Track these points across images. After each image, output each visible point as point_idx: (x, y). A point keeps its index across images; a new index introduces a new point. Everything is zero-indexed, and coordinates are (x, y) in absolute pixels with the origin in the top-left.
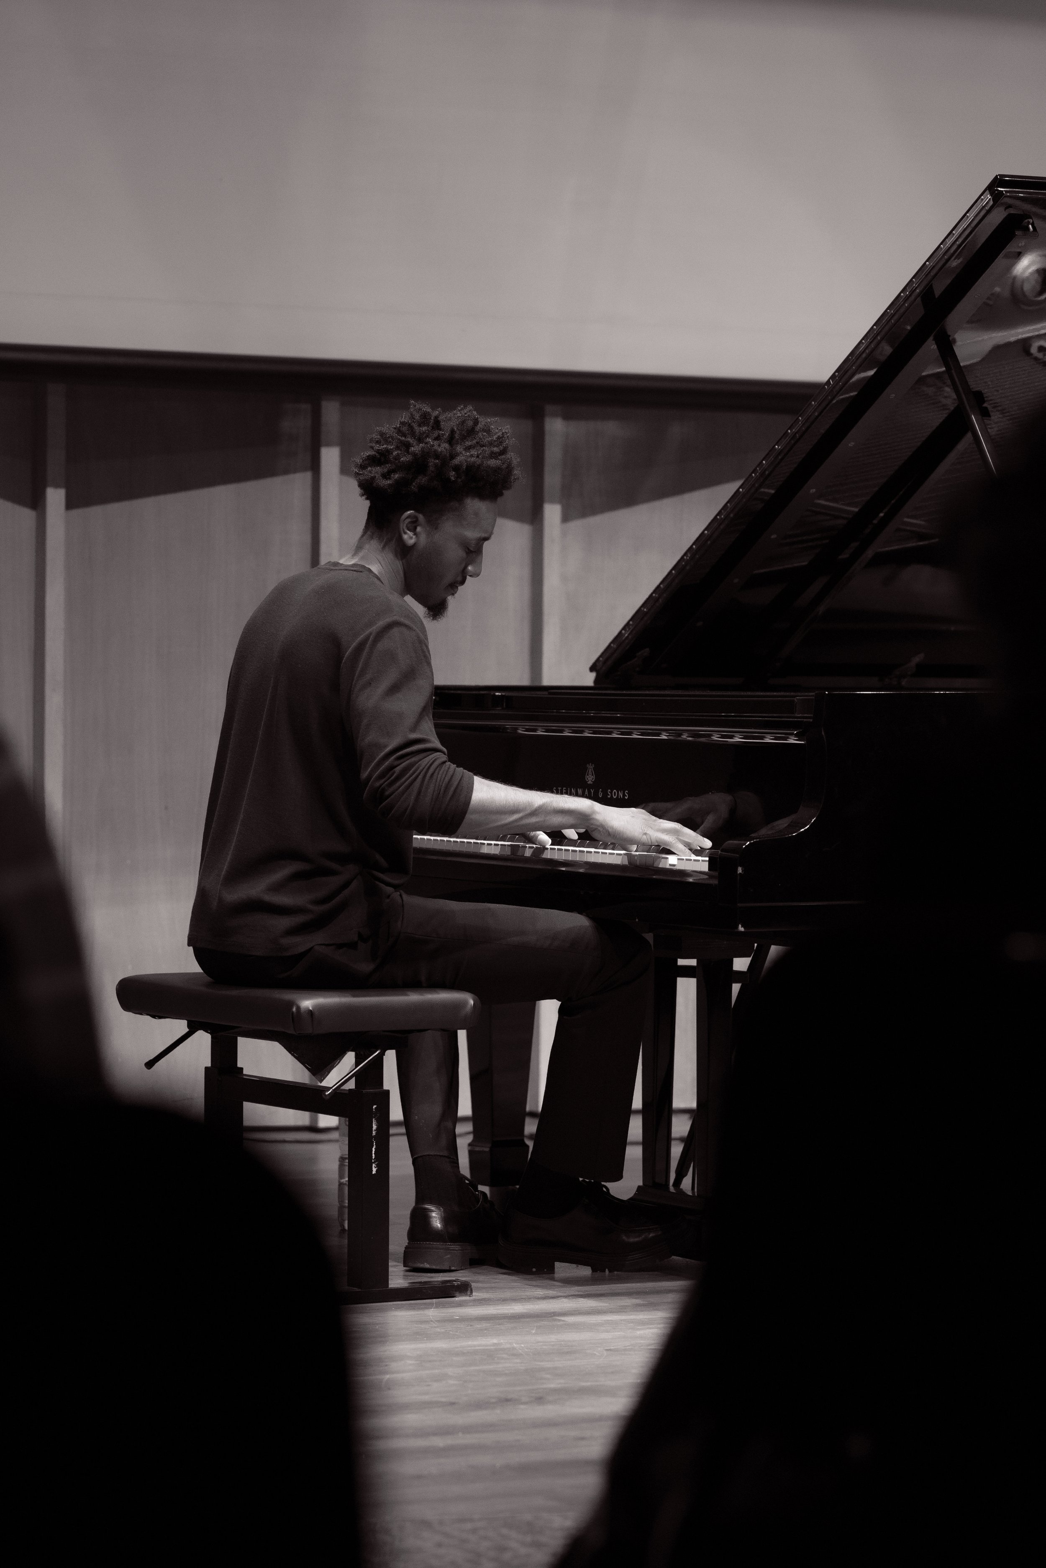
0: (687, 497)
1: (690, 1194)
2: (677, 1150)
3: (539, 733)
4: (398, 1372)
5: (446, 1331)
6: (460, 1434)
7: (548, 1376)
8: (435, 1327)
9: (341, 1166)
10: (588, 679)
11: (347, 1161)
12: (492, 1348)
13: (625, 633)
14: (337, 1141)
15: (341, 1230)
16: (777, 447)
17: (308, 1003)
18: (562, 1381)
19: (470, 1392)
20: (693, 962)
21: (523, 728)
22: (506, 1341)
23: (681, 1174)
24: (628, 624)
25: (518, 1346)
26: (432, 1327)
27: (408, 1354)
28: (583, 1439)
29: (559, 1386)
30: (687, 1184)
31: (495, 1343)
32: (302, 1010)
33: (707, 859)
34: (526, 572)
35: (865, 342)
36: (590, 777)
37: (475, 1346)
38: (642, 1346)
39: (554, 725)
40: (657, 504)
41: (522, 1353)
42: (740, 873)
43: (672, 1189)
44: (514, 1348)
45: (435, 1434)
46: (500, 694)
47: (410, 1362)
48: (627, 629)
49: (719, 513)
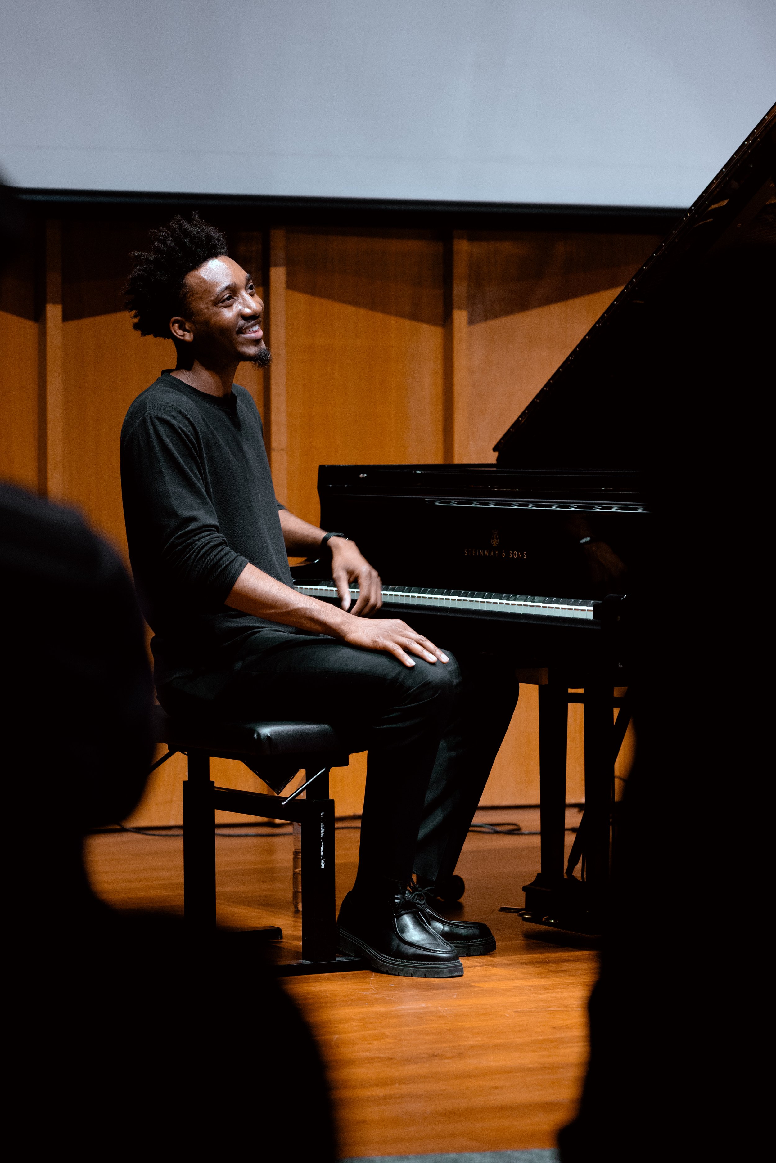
0: (570, 302)
1: (580, 880)
2: (570, 839)
3: (452, 505)
4: (345, 1033)
5: (383, 997)
6: (397, 1085)
7: (467, 1035)
8: (375, 994)
9: (295, 859)
10: (492, 458)
11: (300, 854)
12: (421, 1011)
13: (522, 420)
14: (291, 834)
15: (296, 910)
16: (644, 267)
17: (266, 731)
18: (479, 1039)
19: (404, 1049)
20: (581, 691)
21: (439, 501)
22: (433, 1005)
23: (573, 862)
24: (524, 413)
25: (442, 1009)
26: (372, 994)
27: (353, 1017)
28: (497, 1088)
29: (477, 1043)
30: (578, 871)
31: (424, 1007)
32: (262, 737)
33: (592, 608)
34: (439, 367)
35: (716, 182)
36: (495, 541)
37: (407, 1009)
38: (544, 1008)
39: (465, 499)
40: (546, 309)
41: (446, 1015)
42: (619, 620)
43: (565, 876)
44: (439, 1011)
45: (376, 1085)
46: (420, 472)
47: (355, 1024)
48: (524, 417)
49: (598, 322)
